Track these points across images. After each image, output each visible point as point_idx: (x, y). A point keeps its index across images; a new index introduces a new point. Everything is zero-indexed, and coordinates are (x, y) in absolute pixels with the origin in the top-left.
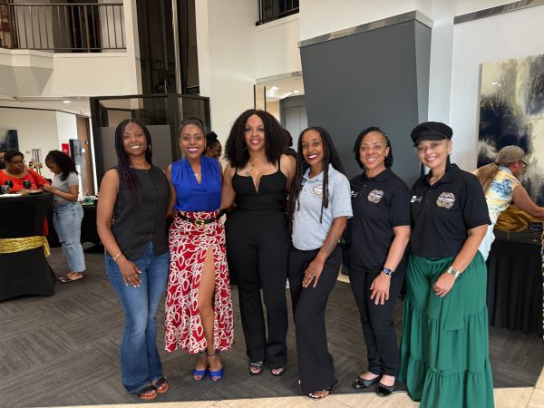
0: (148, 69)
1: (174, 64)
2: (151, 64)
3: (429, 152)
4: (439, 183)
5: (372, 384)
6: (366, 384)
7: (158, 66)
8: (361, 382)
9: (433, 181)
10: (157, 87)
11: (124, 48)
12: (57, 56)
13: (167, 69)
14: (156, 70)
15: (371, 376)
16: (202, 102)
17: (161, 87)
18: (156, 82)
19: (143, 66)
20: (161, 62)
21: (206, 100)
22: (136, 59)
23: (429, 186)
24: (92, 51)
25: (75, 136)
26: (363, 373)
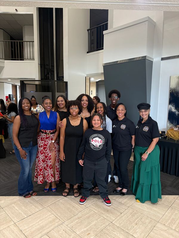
0: (43, 68)
1: (54, 66)
2: (44, 66)
3: (144, 113)
4: (144, 123)
5: (120, 191)
6: (118, 191)
7: (47, 67)
8: (116, 191)
9: (143, 122)
10: (46, 75)
11: (33, 59)
12: (6, 61)
13: (50, 68)
14: (46, 68)
15: (119, 189)
16: (65, 83)
17: (48, 75)
18: (46, 74)
19: (41, 67)
20: (48, 65)
21: (66, 83)
22: (39, 64)
23: (142, 123)
24: (20, 60)
25: (11, 93)
26: (117, 187)
